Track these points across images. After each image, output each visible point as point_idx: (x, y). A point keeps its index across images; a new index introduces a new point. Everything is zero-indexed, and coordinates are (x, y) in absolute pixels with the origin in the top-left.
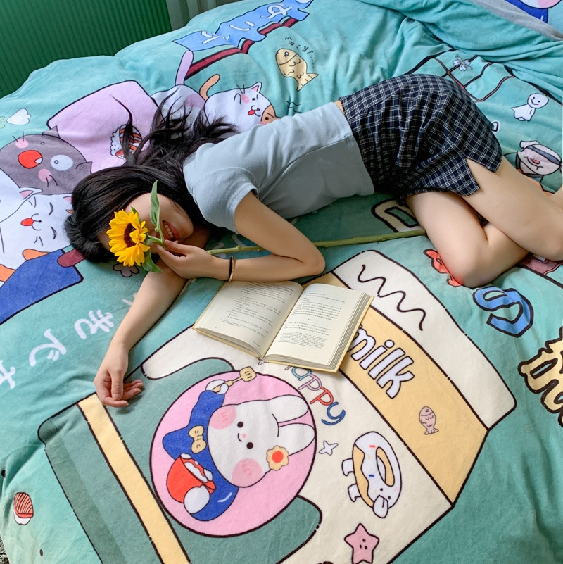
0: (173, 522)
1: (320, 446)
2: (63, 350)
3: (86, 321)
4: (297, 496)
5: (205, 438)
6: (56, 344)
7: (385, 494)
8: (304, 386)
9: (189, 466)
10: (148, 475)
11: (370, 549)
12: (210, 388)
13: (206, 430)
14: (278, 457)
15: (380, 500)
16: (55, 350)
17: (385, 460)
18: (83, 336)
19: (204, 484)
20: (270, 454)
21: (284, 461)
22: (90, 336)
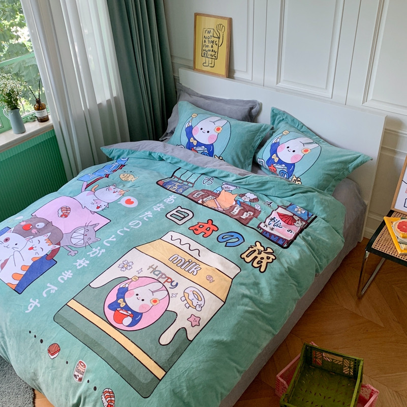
0: (120, 330)
1: (171, 295)
2: (56, 289)
3: (62, 277)
4: (166, 310)
5: (125, 301)
6: (53, 287)
7: (199, 303)
8: (159, 278)
9: (121, 312)
10: (105, 319)
11: (198, 321)
12: (121, 286)
13: (124, 299)
14: (155, 301)
15: (198, 306)
16: (53, 289)
17: (197, 294)
18: (63, 282)
19: (128, 316)
20: (152, 301)
21: (158, 302)
22: (65, 281)
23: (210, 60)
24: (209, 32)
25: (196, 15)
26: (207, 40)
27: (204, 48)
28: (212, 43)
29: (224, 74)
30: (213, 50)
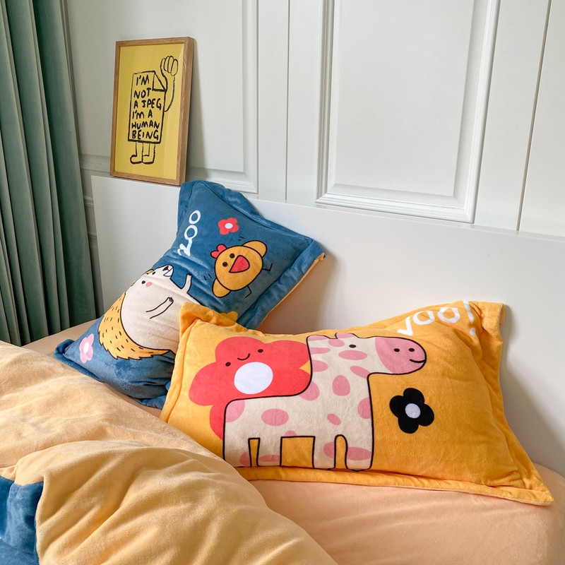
23: (146, 145)
24: (144, 81)
25: (120, 45)
26: (140, 100)
27: (133, 121)
28: (150, 106)
29: (175, 179)
30: (151, 125)
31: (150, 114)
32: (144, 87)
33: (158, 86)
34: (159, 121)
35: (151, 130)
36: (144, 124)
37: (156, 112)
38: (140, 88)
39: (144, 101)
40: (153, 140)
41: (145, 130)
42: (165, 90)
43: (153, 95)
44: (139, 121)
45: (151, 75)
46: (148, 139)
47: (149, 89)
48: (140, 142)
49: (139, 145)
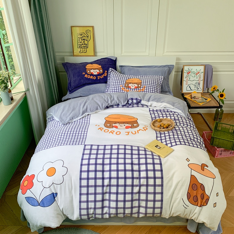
23: (84, 49)
25: (72, 27)
26: (80, 39)
27: (79, 44)
28: (84, 40)
29: (93, 55)
30: (85, 44)
31: (84, 42)
32: (82, 36)
33: (85, 36)
34: (87, 43)
35: (85, 45)
36: (82, 44)
37: (85, 41)
38: (80, 36)
39: (82, 39)
40: (85, 47)
41: (83, 45)
42: (88, 37)
43: (84, 38)
44: (81, 44)
45: (83, 34)
46: (84, 47)
47: (83, 37)
48: (81, 48)
49: (82, 49)
